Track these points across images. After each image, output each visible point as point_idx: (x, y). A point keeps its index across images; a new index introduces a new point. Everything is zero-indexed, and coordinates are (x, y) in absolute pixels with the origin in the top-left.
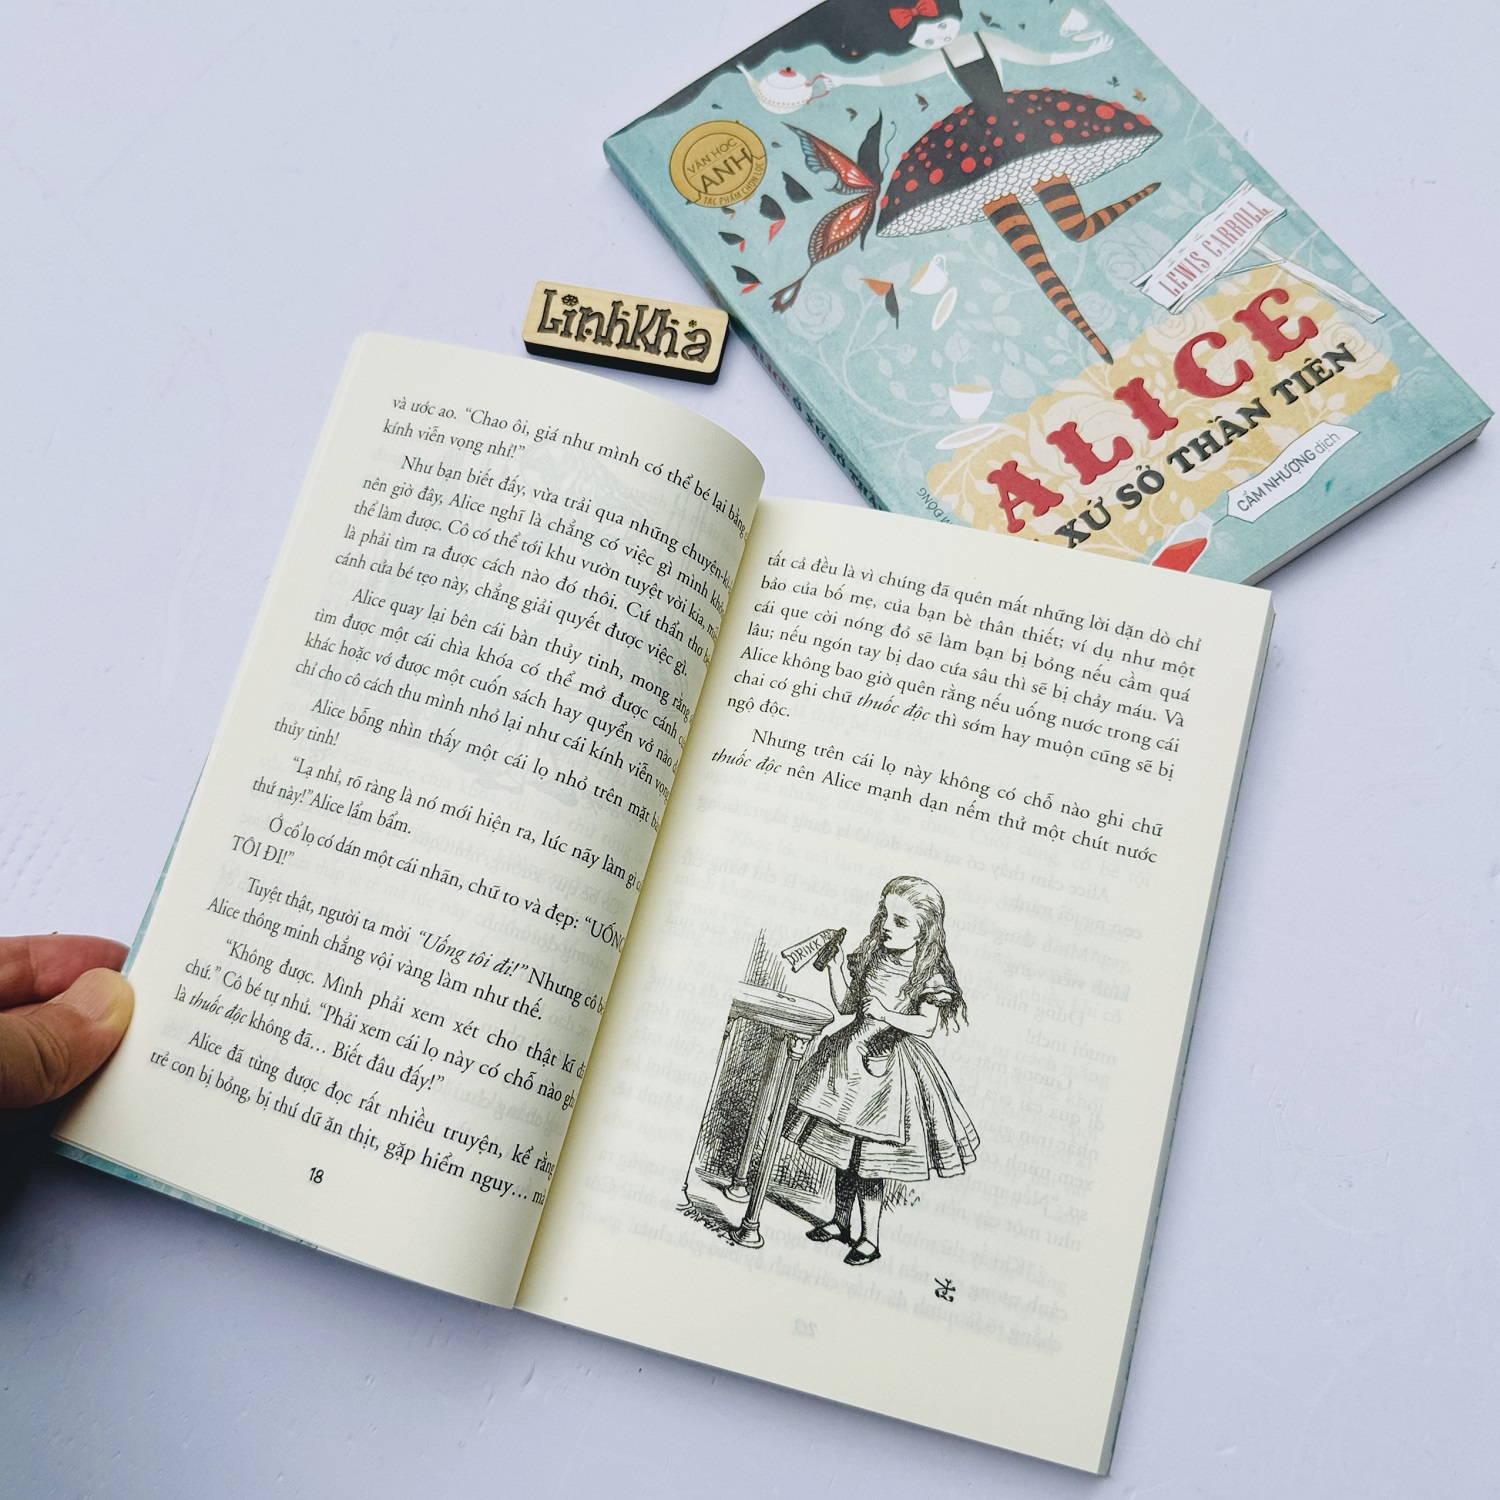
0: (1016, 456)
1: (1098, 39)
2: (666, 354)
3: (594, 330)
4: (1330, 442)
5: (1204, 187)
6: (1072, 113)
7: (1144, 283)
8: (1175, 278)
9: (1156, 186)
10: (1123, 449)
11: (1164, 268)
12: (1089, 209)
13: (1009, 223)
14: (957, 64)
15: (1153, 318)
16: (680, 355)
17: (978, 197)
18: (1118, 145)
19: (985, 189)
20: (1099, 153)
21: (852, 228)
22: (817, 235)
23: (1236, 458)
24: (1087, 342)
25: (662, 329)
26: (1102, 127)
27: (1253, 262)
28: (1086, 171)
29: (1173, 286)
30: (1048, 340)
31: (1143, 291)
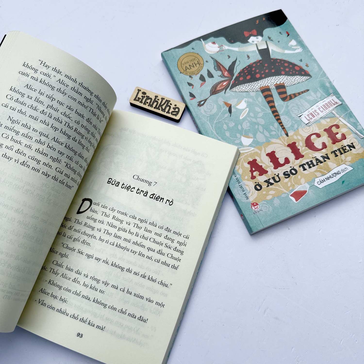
0: (257, 158)
1: (298, 48)
2: (167, 112)
3: (149, 103)
4: (345, 170)
5: (321, 93)
6: (288, 67)
7: (300, 116)
8: (309, 116)
9: (308, 90)
10: (287, 161)
11: (306, 113)
12: (289, 93)
13: (266, 93)
14: (260, 48)
15: (301, 126)
16: (170, 113)
17: (259, 85)
18: (299, 78)
19: (261, 83)
20: (294, 79)
21: (223, 87)
22: (213, 88)
23: (319, 170)
24: (282, 129)
25: (167, 105)
26: (296, 72)
27: (331, 116)
28: (289, 83)
29: (308, 118)
30: (271, 127)
31: (300, 118)
